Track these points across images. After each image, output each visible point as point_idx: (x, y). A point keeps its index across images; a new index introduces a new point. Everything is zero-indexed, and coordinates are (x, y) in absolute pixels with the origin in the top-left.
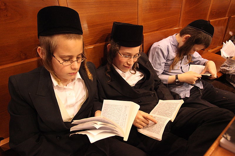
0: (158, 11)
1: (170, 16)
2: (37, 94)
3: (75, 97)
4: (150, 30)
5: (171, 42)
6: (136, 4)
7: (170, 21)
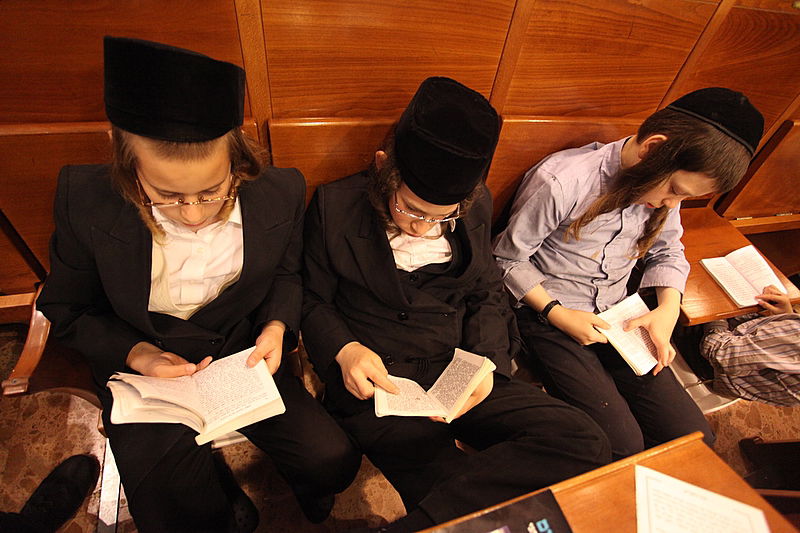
0: (585, 52)
1: (628, 75)
2: (111, 234)
3: (208, 265)
4: (533, 109)
5: (604, 164)
6: (508, 12)
7: (624, 93)
